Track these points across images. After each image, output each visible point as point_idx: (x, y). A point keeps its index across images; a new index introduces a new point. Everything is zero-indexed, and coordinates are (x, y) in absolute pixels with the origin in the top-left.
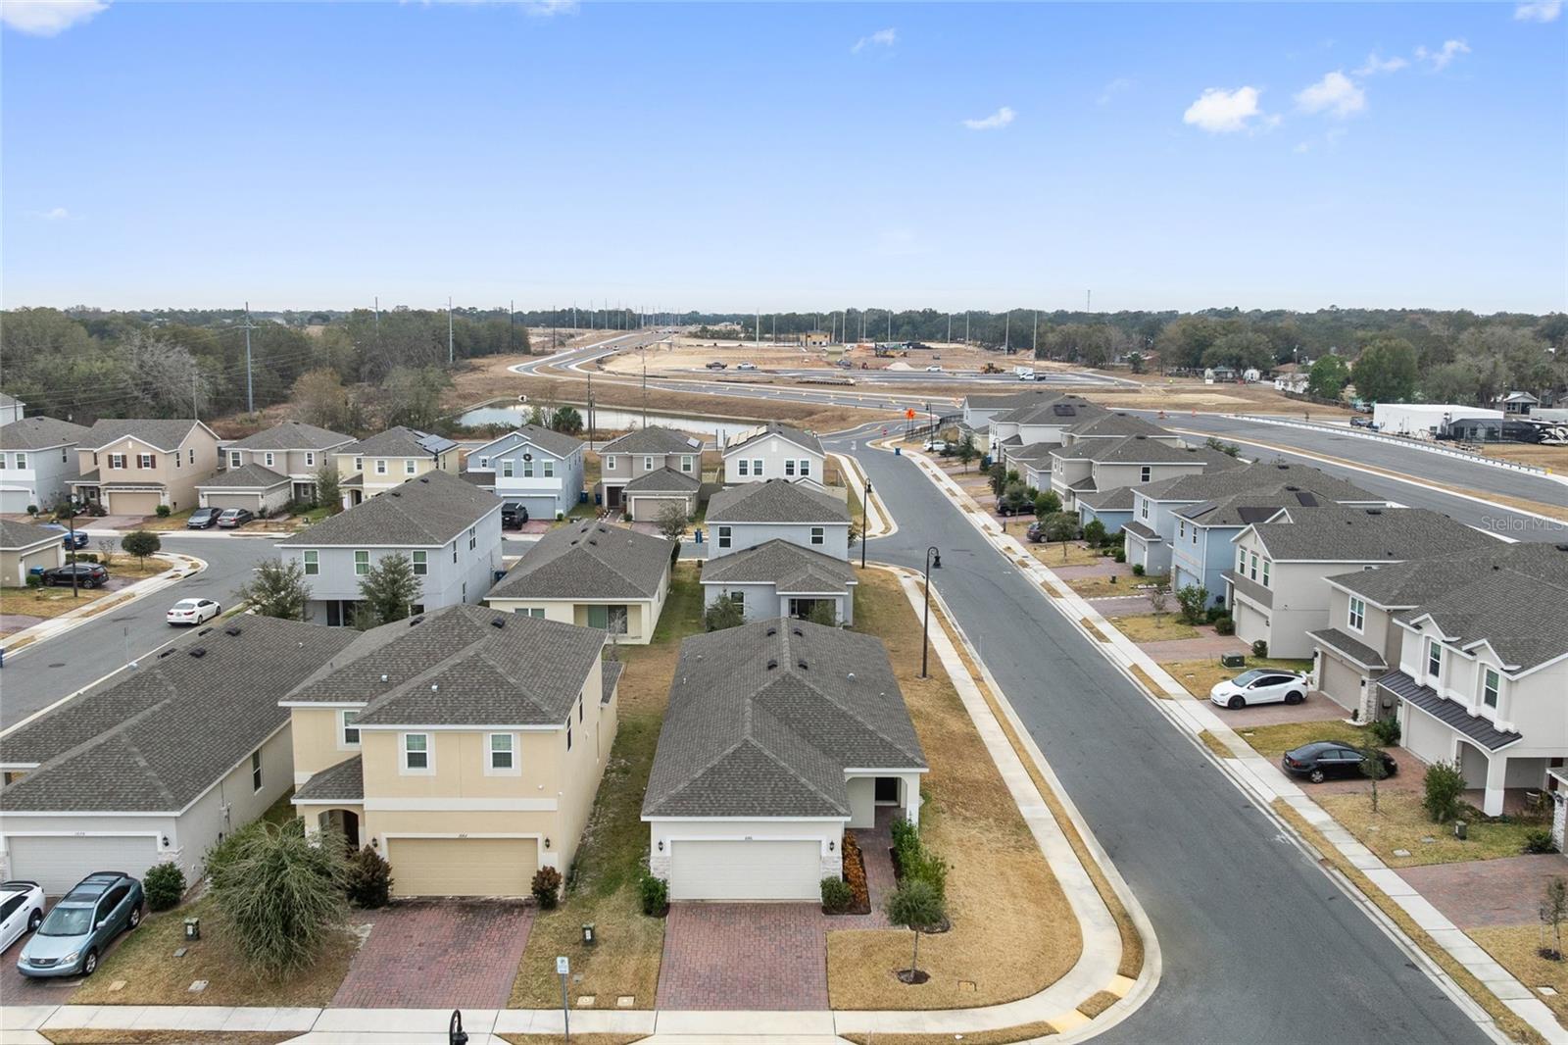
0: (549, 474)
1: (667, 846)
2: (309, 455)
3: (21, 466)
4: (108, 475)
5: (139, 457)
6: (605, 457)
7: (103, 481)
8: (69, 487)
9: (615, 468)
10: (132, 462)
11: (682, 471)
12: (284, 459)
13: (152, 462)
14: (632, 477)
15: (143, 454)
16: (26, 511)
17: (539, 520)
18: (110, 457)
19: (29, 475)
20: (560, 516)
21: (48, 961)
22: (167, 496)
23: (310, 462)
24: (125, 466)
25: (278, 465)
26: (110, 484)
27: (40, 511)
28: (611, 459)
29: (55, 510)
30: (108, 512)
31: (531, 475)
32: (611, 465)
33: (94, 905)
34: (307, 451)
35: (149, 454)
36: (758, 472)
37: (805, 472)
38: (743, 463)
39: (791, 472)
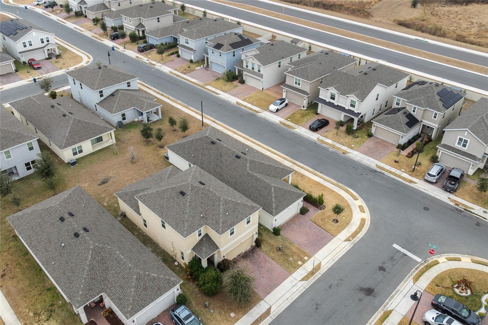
1: (277, 219)
36: (31, 45)
37: (48, 41)
38: (24, 43)
39: (43, 42)
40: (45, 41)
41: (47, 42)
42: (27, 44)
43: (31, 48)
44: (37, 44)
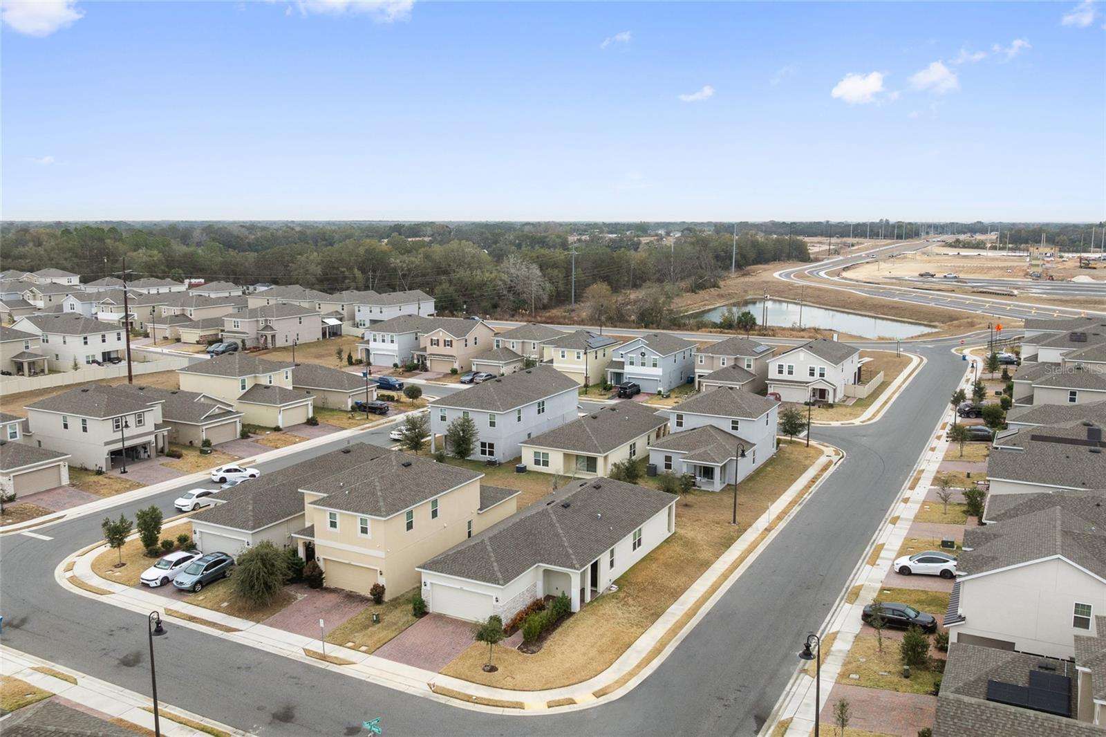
0: (655, 365)
1: (428, 584)
2: (534, 344)
3: (392, 341)
4: (432, 349)
5: (445, 341)
6: (698, 356)
7: (428, 353)
8: (413, 354)
9: (703, 363)
10: (441, 343)
11: (746, 368)
12: (520, 345)
13: (449, 344)
14: (712, 369)
15: (447, 339)
16: (392, 366)
17: (647, 393)
18: (432, 339)
19: (395, 346)
20: (660, 392)
21: (181, 583)
22: (457, 363)
23: (534, 348)
24: (438, 345)
25: (517, 349)
26: (431, 354)
27: (399, 366)
28: (701, 357)
29: (402, 367)
30: (429, 369)
31: (645, 366)
32: (701, 361)
33: (206, 565)
34: (533, 341)
35: (449, 339)
36: (790, 373)
37: (822, 375)
38: (781, 367)
39: (812, 374)
40: (817, 373)
41: (820, 376)
42: (785, 370)
43: (790, 378)
44: (801, 374)
